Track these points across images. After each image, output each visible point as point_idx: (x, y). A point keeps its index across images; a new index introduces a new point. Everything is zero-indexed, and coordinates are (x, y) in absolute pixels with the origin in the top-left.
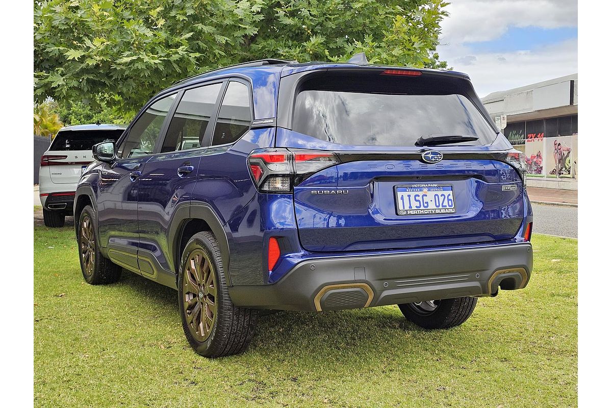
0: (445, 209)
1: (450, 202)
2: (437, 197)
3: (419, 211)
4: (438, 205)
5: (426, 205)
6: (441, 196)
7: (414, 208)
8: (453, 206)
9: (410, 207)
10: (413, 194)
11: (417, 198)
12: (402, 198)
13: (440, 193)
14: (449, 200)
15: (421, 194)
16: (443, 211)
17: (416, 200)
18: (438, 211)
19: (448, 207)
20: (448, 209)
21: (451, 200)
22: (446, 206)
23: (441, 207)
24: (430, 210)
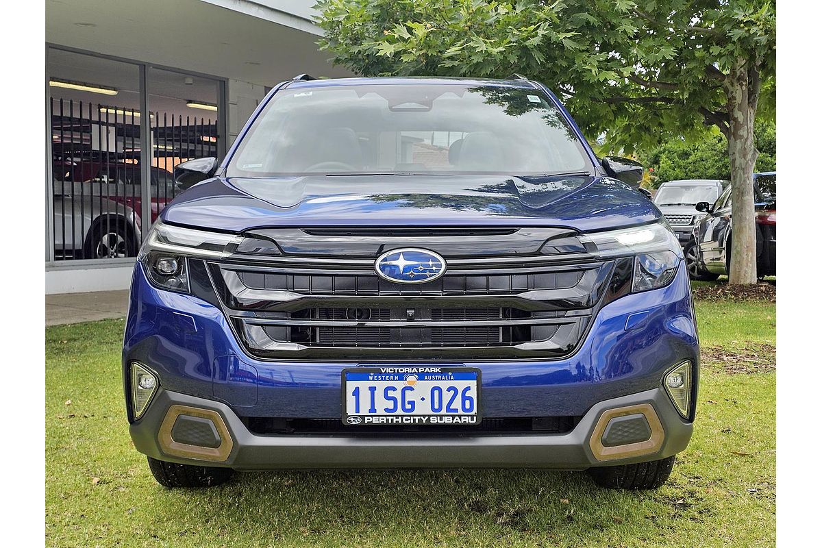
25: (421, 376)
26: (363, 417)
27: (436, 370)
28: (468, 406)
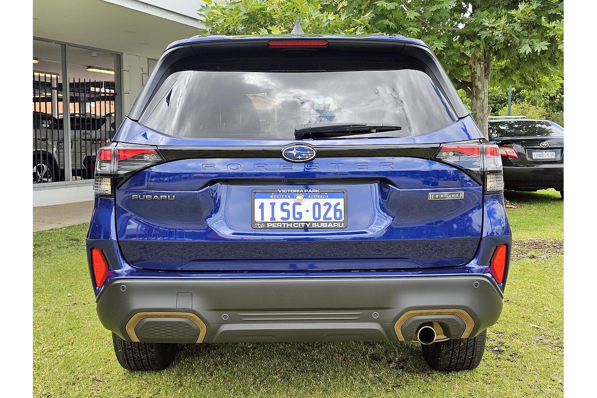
0: (328, 223)
1: (338, 213)
2: (317, 207)
3: (284, 224)
4: (317, 216)
5: (297, 216)
6: (325, 205)
7: (278, 219)
8: (343, 219)
9: (273, 218)
10: (278, 202)
11: (285, 207)
12: (262, 206)
13: (322, 201)
14: (336, 210)
15: (291, 201)
16: (323, 225)
17: (283, 210)
18: (314, 225)
19: (333, 220)
20: (333, 223)
21: (340, 211)
22: (330, 219)
23: (322, 220)
24: (303, 224)
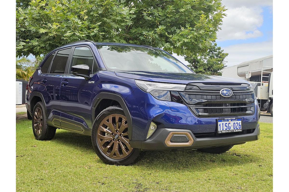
25: (232, 120)
26: (221, 131)
27: (234, 118)
28: (240, 127)
